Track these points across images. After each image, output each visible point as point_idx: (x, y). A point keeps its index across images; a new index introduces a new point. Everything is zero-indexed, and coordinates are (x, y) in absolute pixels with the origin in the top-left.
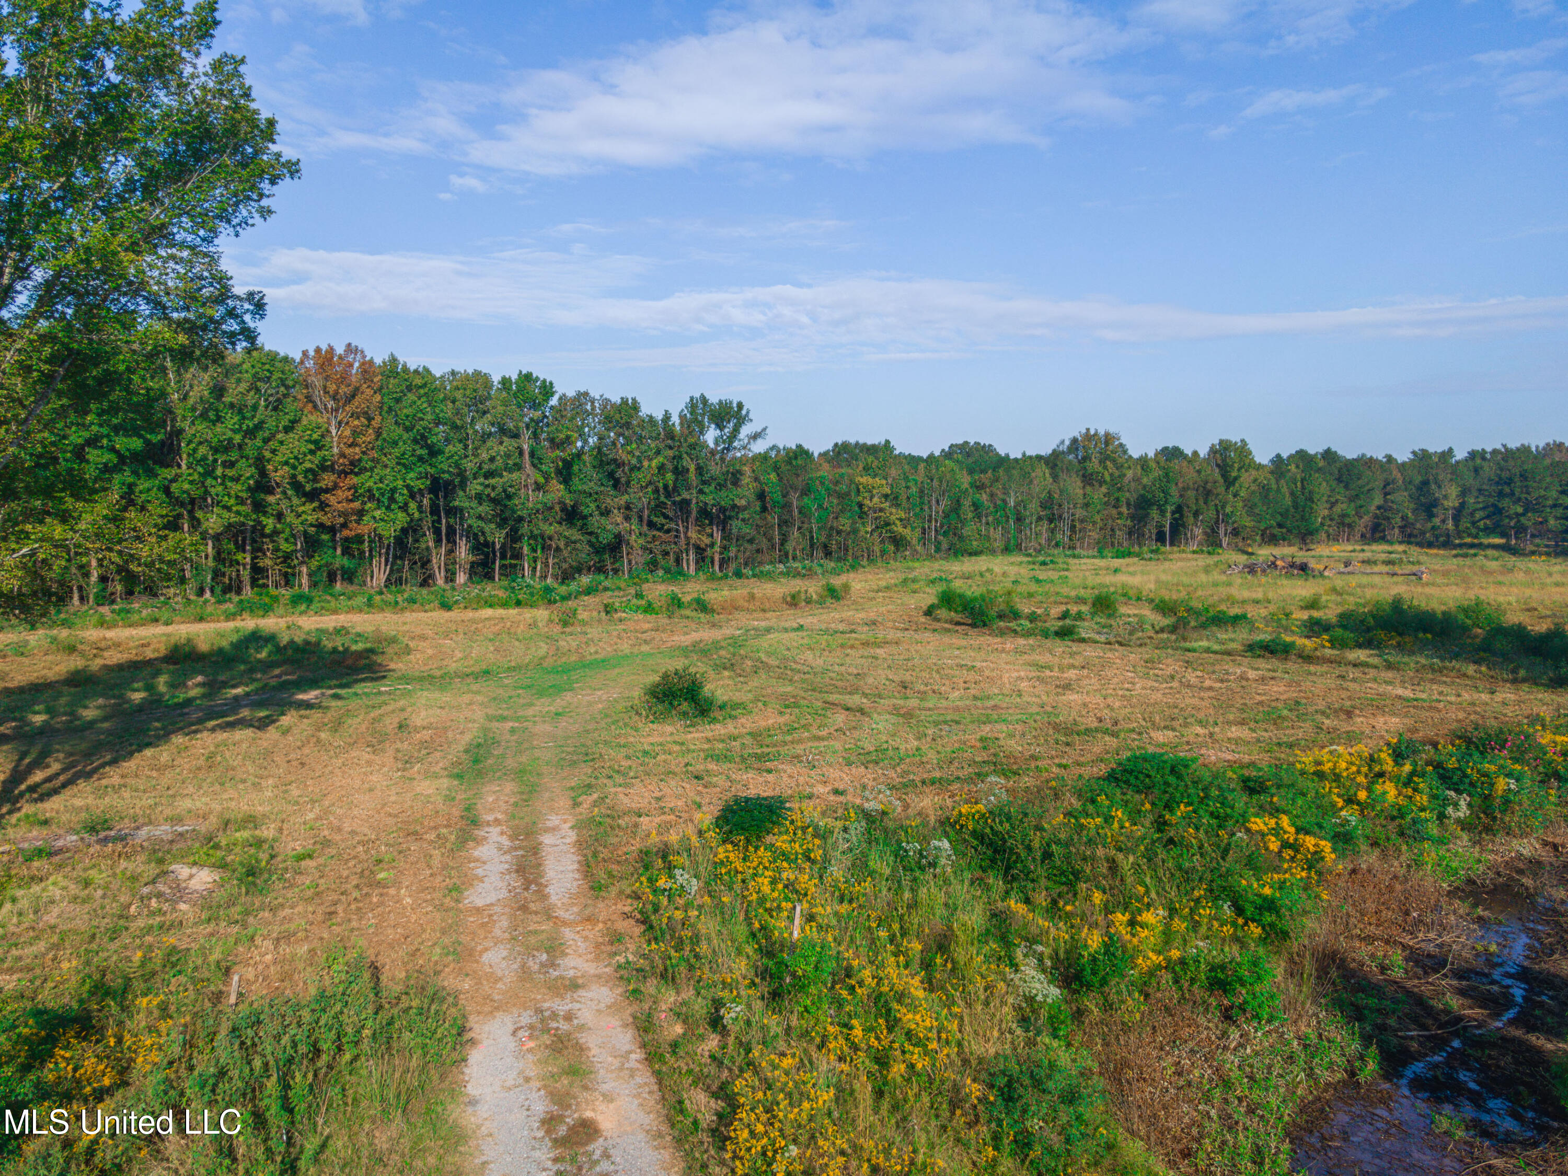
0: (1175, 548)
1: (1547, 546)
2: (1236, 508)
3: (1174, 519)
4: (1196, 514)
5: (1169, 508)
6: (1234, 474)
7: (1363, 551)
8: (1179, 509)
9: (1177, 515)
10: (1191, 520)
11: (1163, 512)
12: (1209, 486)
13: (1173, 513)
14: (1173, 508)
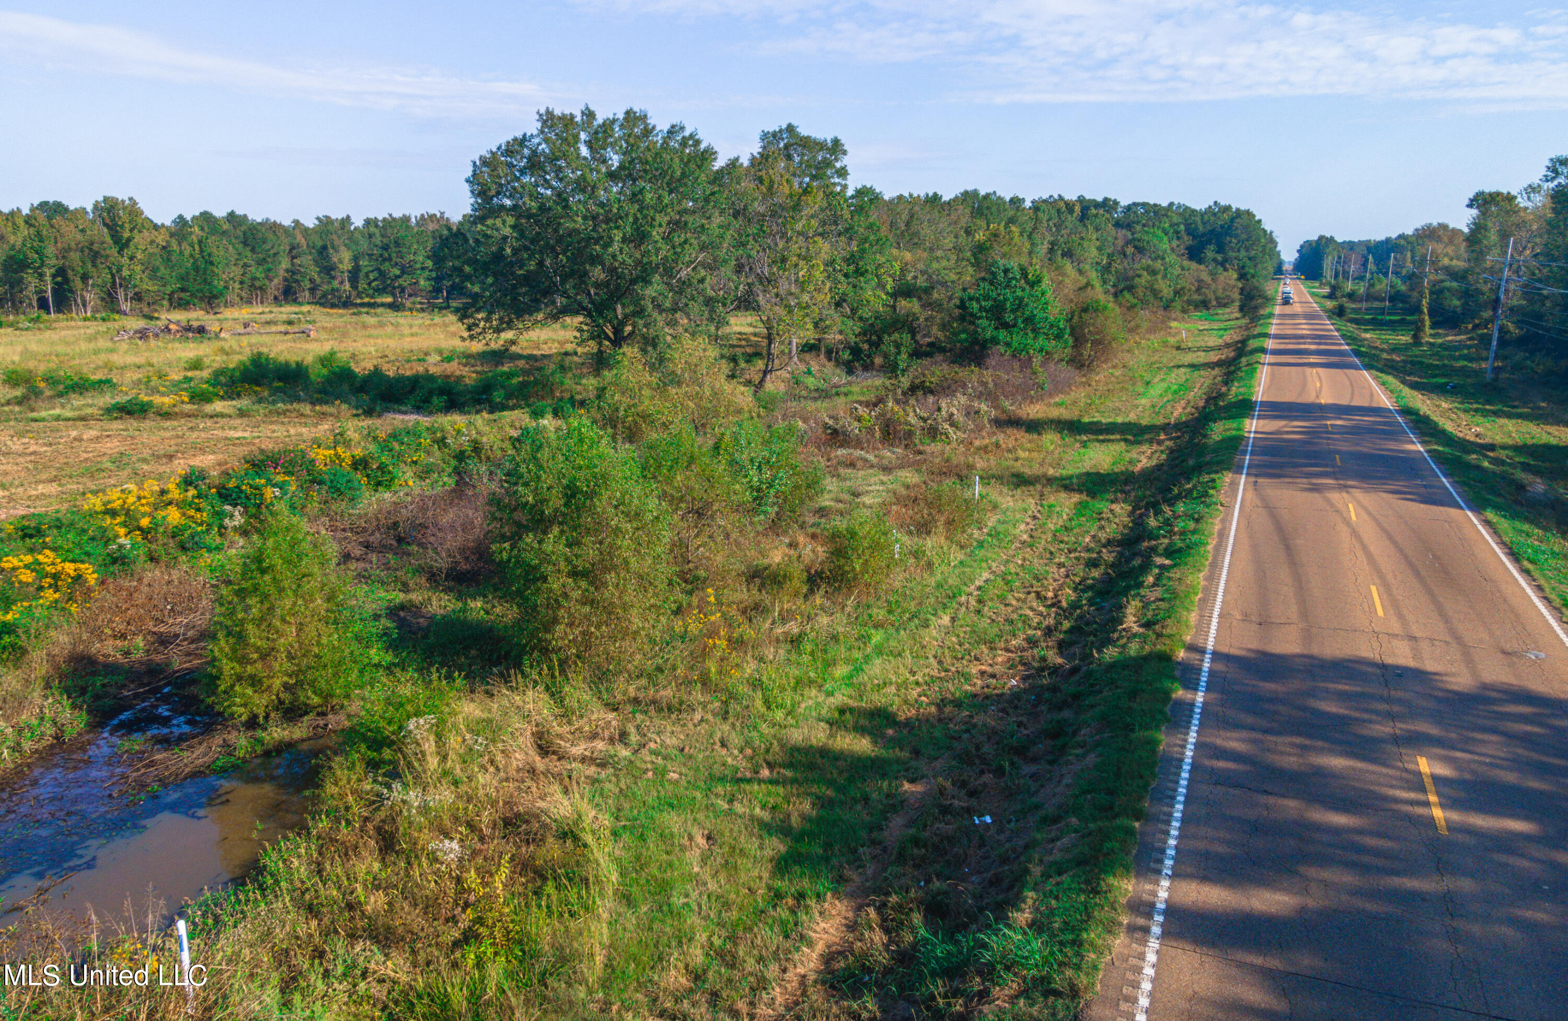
0: (61, 316)
1: (421, 303)
2: (134, 271)
3: (56, 283)
4: (85, 278)
5: (48, 272)
6: (126, 234)
7: (271, 312)
8: (61, 272)
9: (59, 279)
10: (78, 284)
11: (41, 276)
12: (96, 247)
13: (54, 276)
14: (53, 271)
